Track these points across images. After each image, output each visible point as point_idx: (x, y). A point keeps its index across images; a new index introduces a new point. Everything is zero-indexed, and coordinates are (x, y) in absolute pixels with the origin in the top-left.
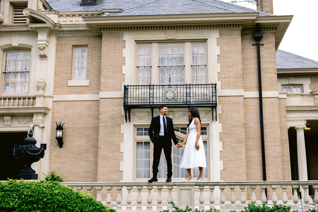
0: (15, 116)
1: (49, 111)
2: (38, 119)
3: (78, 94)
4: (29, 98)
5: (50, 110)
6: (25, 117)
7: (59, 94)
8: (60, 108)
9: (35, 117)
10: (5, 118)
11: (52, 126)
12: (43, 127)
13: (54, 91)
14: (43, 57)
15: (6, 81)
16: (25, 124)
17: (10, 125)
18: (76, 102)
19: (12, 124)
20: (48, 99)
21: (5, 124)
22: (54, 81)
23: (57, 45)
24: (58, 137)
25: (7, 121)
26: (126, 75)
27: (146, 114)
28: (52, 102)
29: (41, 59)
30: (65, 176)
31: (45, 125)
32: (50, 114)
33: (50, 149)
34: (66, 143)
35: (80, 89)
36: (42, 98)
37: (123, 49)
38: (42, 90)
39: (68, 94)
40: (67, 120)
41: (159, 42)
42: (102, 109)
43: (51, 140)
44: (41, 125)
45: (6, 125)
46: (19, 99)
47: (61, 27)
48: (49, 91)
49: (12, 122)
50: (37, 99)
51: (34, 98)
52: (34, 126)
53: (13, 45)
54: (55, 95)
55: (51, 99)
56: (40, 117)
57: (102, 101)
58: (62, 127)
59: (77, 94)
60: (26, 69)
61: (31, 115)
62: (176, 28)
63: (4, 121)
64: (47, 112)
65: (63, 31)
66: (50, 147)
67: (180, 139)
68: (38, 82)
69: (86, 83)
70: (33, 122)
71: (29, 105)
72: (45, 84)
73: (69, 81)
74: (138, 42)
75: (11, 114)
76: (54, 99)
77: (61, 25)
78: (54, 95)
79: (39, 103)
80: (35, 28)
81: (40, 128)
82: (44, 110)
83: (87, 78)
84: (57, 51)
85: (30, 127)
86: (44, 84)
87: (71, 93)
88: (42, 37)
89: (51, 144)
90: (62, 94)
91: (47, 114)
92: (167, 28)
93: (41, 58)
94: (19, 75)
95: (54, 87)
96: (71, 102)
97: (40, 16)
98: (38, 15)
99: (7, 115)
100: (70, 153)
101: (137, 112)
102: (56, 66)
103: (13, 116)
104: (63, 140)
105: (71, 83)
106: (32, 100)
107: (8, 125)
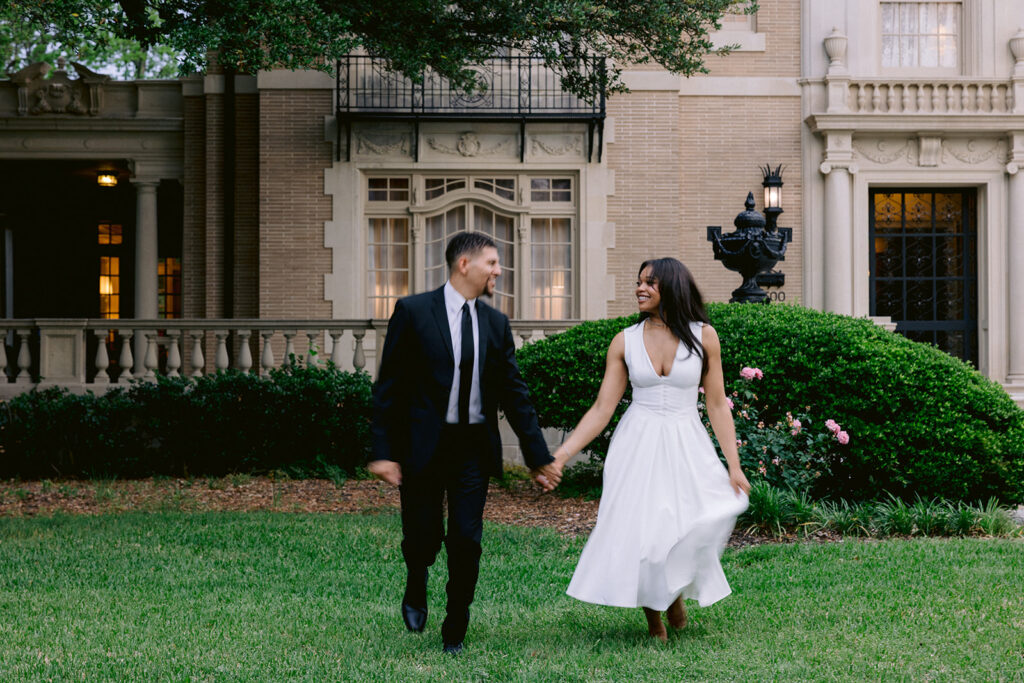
0: (947, 139)
4: (987, 87)
6: (975, 142)
10: (925, 144)
16: (978, 161)
19: (940, 163)
45: (923, 166)
49: (942, 155)
50: (1018, 91)
51: (1008, 87)
52: (1019, 169)
61: (1003, 138)
63: (919, 152)
75: (941, 134)
106: (995, 92)
107: (929, 166)
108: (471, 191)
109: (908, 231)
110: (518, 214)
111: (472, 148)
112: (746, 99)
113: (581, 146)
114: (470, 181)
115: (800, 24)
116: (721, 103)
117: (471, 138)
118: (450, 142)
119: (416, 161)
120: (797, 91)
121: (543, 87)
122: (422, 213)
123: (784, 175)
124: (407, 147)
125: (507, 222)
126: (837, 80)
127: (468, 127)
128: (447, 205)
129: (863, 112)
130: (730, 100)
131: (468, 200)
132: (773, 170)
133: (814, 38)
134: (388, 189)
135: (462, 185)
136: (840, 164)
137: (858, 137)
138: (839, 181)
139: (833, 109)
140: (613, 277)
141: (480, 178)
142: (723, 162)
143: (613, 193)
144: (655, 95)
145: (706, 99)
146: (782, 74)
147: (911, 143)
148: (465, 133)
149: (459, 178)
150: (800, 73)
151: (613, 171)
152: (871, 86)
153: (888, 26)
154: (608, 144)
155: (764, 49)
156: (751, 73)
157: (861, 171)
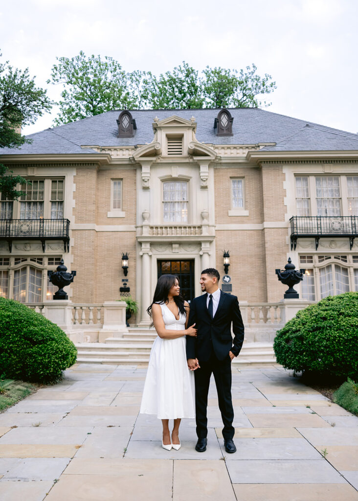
0: (182, 244)
2: (206, 247)
3: (239, 224)
4: (194, 227)
7: (220, 224)
8: (222, 237)
9: (203, 246)
10: (174, 246)
11: (216, 254)
13: (216, 220)
14: (204, 188)
16: (192, 251)
17: (178, 252)
19: (180, 252)
20: (211, 228)
21: (174, 252)
22: (215, 211)
23: (215, 176)
24: (226, 264)
25: (175, 248)
26: (288, 207)
27: (309, 243)
28: (215, 231)
29: (201, 190)
31: (212, 253)
32: (214, 243)
34: (230, 269)
35: (241, 219)
36: (206, 227)
37: (284, 182)
38: (206, 220)
39: (229, 224)
41: (317, 175)
42: (267, 238)
47: (221, 160)
48: (212, 221)
49: (180, 249)
50: (204, 229)
51: (200, 227)
52: (203, 253)
53: (173, 176)
55: (214, 227)
56: (208, 245)
57: (266, 230)
58: (229, 254)
60: (183, 199)
61: (199, 244)
62: (333, 162)
63: (172, 248)
64: (212, 240)
65: (221, 163)
67: (341, 266)
68: (202, 212)
69: (246, 213)
70: (202, 250)
71: (195, 233)
72: (209, 214)
73: (229, 211)
74: (297, 175)
76: (216, 229)
77: (221, 157)
78: (215, 224)
79: (205, 232)
80: (198, 160)
81: (210, 255)
83: (246, 209)
84: (215, 182)
87: (232, 222)
88: (204, 169)
90: (223, 224)
92: (325, 162)
94: (176, 204)
95: (215, 217)
97: (205, 149)
98: (202, 148)
99: (176, 243)
101: (300, 241)
102: (215, 197)
103: (180, 244)
104: (228, 267)
105: (231, 213)
106: (197, 229)
107: (176, 253)
108: (29, 262)
109: (182, 274)
110: (43, 269)
111: (28, 248)
112: (118, 232)
113: (63, 247)
114: (29, 259)
115: (136, 209)
116: (111, 233)
117: (28, 245)
118: (21, 246)
119: (11, 252)
120: (134, 229)
121: (55, 229)
122: (13, 269)
123: (129, 256)
124: (8, 248)
125: (40, 272)
126: (145, 226)
127: (27, 242)
128: (21, 266)
129: (154, 236)
130: (113, 232)
131: (28, 265)
132: (125, 254)
133: (139, 213)
134: (3, 262)
135: (26, 260)
136: (146, 252)
137: (152, 244)
138: (146, 257)
139: (143, 235)
140: (72, 289)
141: (32, 258)
142: (111, 252)
143: (73, 262)
144: (87, 231)
145: (106, 232)
146: (130, 224)
147: (170, 245)
148: (26, 243)
149: (25, 258)
150: (136, 224)
151: (73, 255)
152: (157, 228)
153: (166, 209)
154: (72, 246)
155: (125, 217)
156: (120, 224)
157: (154, 255)
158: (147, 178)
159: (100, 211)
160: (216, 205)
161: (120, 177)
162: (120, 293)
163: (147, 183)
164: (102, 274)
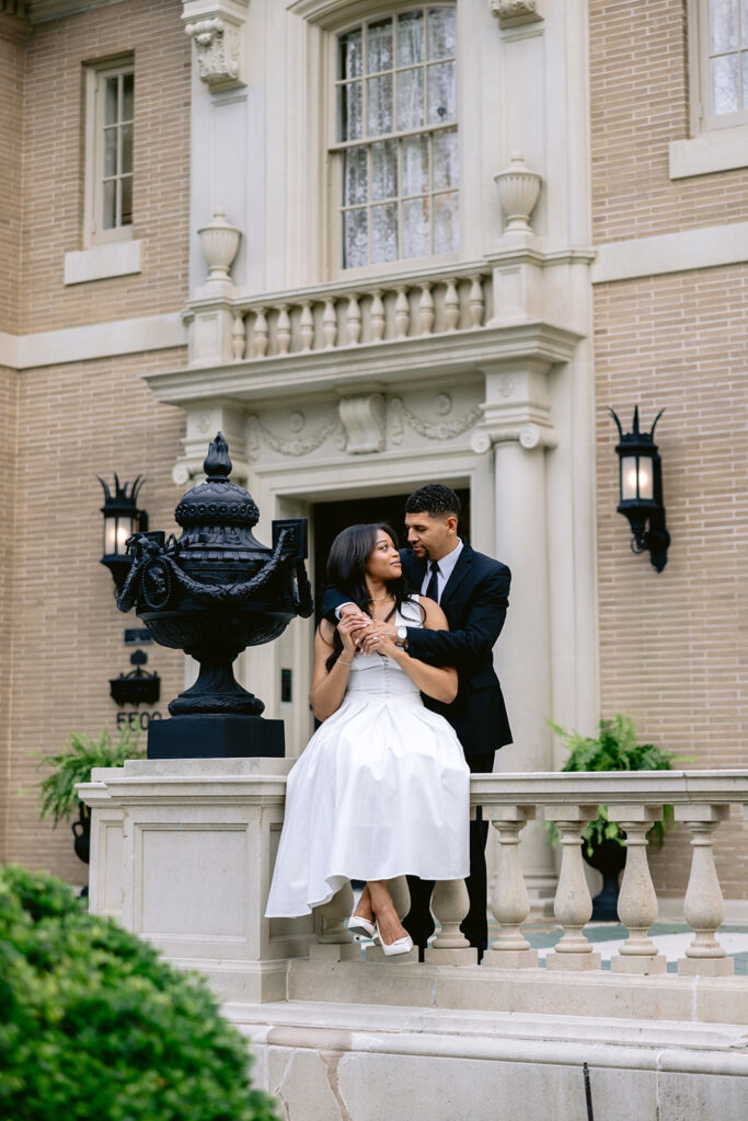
0: (399, 396)
1: (572, 348)
2: (512, 399)
3: (736, 220)
4: (461, 284)
5: (579, 338)
6: (448, 396)
7: (623, 239)
8: (638, 322)
9: (493, 394)
11: (599, 440)
12: (546, 450)
13: (596, 220)
14: (521, 20)
15: (352, 203)
16: (451, 436)
17: (375, 452)
18: (727, 272)
19: (389, 445)
20: (561, 274)
21: (350, 448)
22: (594, 160)
24: (628, 501)
25: (360, 426)
28: (590, 287)
29: (506, 40)
30: (696, 745)
31: (559, 435)
32: (582, 366)
33: (601, 580)
34: (684, 535)
36: (524, 268)
38: (523, 225)
39: (677, 230)
40: (680, 392)
43: (599, 525)
44: (532, 436)
45: (356, 453)
46: (412, 291)
48: (566, 226)
49: (384, 430)
50: (504, 285)
51: (486, 280)
52: (493, 444)
54: (602, 248)
55: (579, 270)
56: (522, 386)
58: (649, 437)
59: (730, 221)
60: (442, 111)
63: (344, 431)
64: (559, 353)
66: (600, 565)
68: (496, 179)
70: (489, 422)
71: (466, 320)
72: (542, 184)
73: (674, 146)
75: (374, 387)
76: (600, 272)
78: (595, 243)
79: (511, 303)
81: (529, 452)
82: (535, 343)
85: (470, 452)
86: (535, 186)
87: (691, 219)
89: (600, 549)
90: (641, 235)
91: (563, 364)
93: (509, 33)
94: (414, 157)
95: (594, 197)
96: (696, 276)
99: (353, 391)
100: (713, 598)
102: (596, 64)
103: (386, 395)
104: (668, 516)
105: (687, 157)
106: (475, 292)
107: (365, 453)
112: (113, 362)
116: (78, 373)
126: (208, 306)
129: (251, 359)
130: (91, 366)
139: (194, 363)
142: (79, 479)
145: (60, 370)
146: (164, 307)
150: (185, 301)
152: (272, 311)
155: (137, 269)
156: (122, 314)
157: (261, 474)
158: (208, 24)
159: (33, 256)
160: (599, 120)
161: (120, 47)
162: (110, 708)
163: (215, 50)
164: (40, 604)
